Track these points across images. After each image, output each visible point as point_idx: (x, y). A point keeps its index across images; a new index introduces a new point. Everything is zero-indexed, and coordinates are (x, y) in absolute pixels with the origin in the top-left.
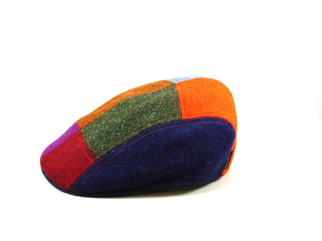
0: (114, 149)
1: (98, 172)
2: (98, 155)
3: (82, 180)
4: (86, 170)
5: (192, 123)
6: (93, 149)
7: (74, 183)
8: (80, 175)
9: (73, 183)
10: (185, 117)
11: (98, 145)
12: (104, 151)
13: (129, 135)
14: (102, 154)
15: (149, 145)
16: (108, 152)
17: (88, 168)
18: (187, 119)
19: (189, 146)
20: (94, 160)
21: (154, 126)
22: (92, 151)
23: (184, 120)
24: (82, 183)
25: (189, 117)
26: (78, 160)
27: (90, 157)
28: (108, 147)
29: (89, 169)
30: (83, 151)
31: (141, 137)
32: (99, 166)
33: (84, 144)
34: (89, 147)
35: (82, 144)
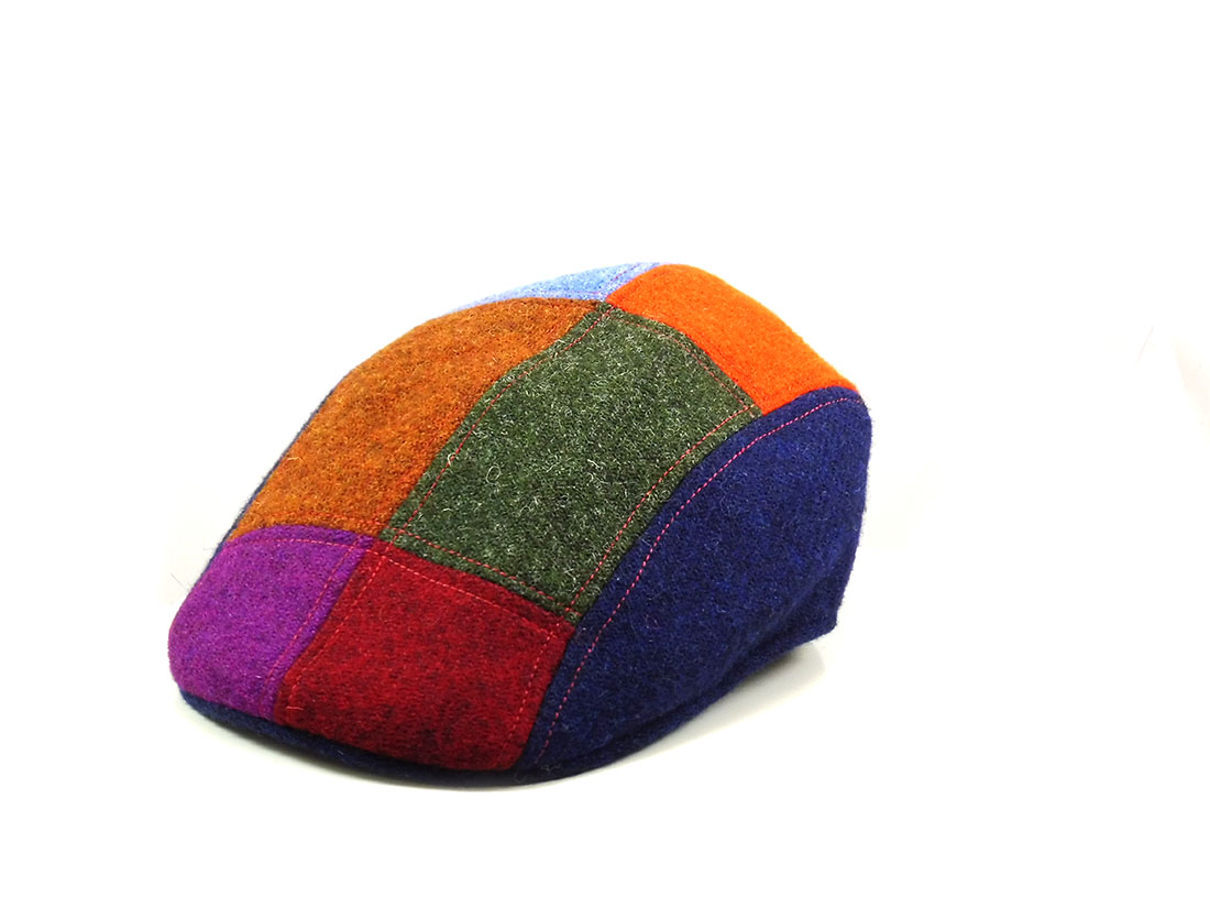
0: (615, 569)
1: (599, 669)
2: (570, 607)
3: (554, 714)
4: (554, 671)
6: (537, 590)
7: (530, 736)
8: (537, 698)
11: (547, 569)
12: (582, 586)
13: (634, 509)
14: (584, 599)
15: (722, 524)
16: (604, 586)
18: (776, 410)
20: (562, 631)
21: (706, 456)
22: (541, 599)
23: (770, 413)
24: (560, 726)
25: (776, 402)
27: (541, 621)
28: (591, 569)
29: (562, 668)
30: (490, 607)
31: (685, 503)
32: (591, 648)
33: (477, 581)
34: (513, 584)
35: (468, 586)
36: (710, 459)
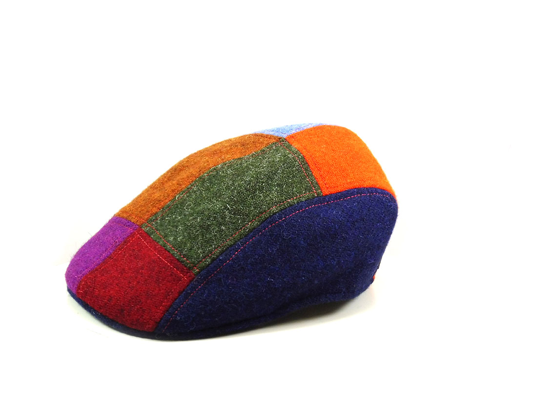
0: (221, 253)
1: (201, 296)
2: (196, 267)
3: (175, 312)
4: (180, 293)
5: (339, 199)
6: (184, 257)
7: (161, 319)
8: (169, 303)
9: (159, 319)
10: (326, 192)
11: (191, 249)
12: (204, 258)
13: (241, 229)
14: (202, 264)
15: (280, 241)
16: (213, 260)
17: (182, 290)
18: (331, 194)
19: (343, 237)
20: (189, 277)
21: (282, 210)
22: (184, 262)
23: (326, 195)
24: (176, 317)
25: (333, 191)
26: (159, 279)
27: (182, 271)
28: (211, 252)
29: (184, 292)
30: (164, 262)
31: (265, 229)
32: (200, 286)
33: (163, 250)
34: (175, 254)
35: (159, 252)
36: (283, 212)
